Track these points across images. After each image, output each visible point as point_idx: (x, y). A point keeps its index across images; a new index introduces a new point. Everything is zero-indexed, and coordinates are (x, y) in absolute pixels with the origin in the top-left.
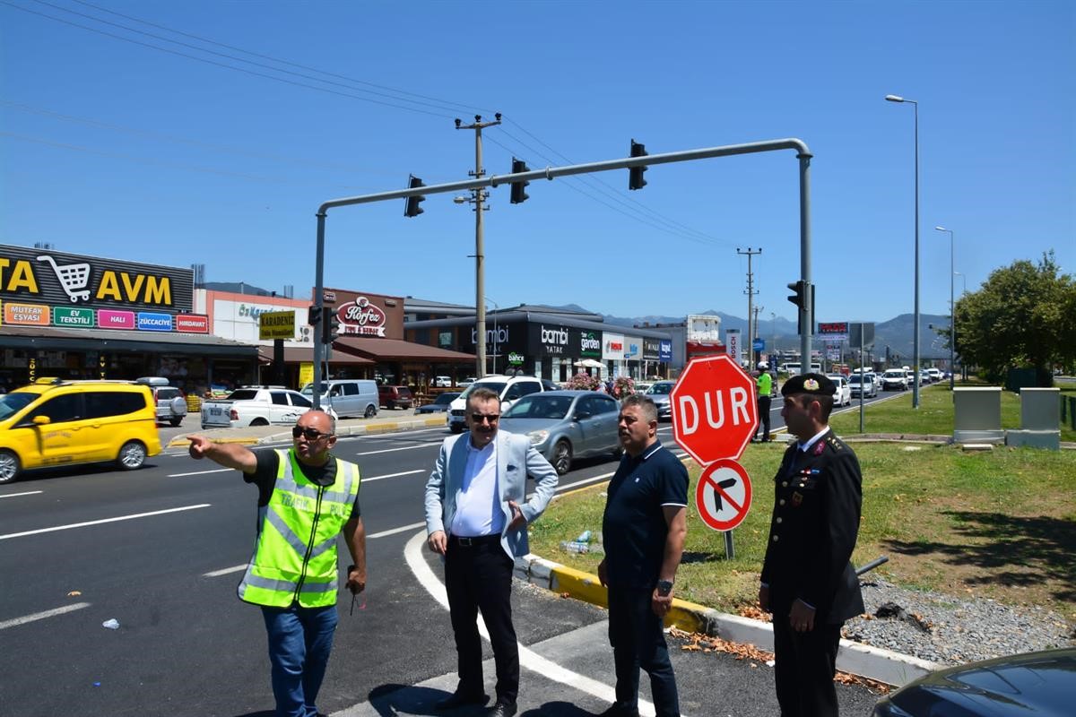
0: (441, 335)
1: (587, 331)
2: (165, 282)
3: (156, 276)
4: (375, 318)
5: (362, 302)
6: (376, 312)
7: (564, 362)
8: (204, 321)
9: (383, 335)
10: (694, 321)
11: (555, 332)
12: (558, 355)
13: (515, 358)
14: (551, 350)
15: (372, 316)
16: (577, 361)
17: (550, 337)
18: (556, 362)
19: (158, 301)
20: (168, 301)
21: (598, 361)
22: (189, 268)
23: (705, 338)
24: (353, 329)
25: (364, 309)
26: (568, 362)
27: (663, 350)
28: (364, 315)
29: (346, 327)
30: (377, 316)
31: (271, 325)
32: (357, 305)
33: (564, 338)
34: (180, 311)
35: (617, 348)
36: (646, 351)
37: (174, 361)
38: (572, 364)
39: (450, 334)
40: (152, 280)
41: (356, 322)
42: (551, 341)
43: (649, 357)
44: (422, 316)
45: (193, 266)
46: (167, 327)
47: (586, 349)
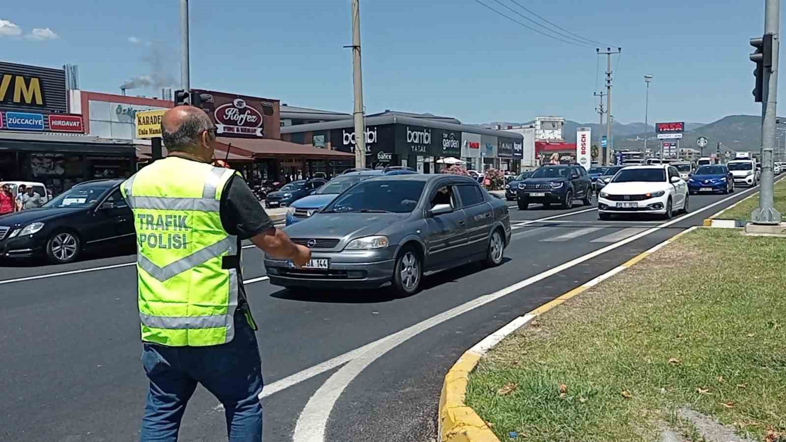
0: (315, 137)
1: (448, 131)
2: (35, 82)
3: (24, 77)
4: (252, 119)
5: (240, 103)
6: (252, 113)
7: (427, 160)
8: (79, 120)
9: (261, 135)
10: (542, 122)
11: (419, 133)
12: (421, 154)
13: (384, 157)
14: (416, 149)
15: (249, 117)
16: (439, 159)
17: (415, 137)
18: (420, 160)
19: (28, 100)
20: (39, 101)
21: (458, 158)
22: (62, 69)
23: (552, 137)
24: (232, 129)
25: (242, 111)
26: (431, 160)
27: (515, 148)
28: (242, 116)
29: (224, 128)
30: (254, 117)
31: (148, 123)
32: (235, 107)
33: (427, 138)
34: (53, 111)
35: (475, 147)
36: (500, 150)
37: (49, 160)
38: (435, 162)
39: (323, 136)
40: (19, 80)
41: (235, 123)
42: (416, 141)
43: (503, 154)
44: (296, 121)
45: (64, 67)
46: (38, 126)
47: (447, 148)
